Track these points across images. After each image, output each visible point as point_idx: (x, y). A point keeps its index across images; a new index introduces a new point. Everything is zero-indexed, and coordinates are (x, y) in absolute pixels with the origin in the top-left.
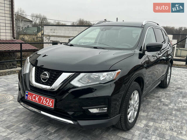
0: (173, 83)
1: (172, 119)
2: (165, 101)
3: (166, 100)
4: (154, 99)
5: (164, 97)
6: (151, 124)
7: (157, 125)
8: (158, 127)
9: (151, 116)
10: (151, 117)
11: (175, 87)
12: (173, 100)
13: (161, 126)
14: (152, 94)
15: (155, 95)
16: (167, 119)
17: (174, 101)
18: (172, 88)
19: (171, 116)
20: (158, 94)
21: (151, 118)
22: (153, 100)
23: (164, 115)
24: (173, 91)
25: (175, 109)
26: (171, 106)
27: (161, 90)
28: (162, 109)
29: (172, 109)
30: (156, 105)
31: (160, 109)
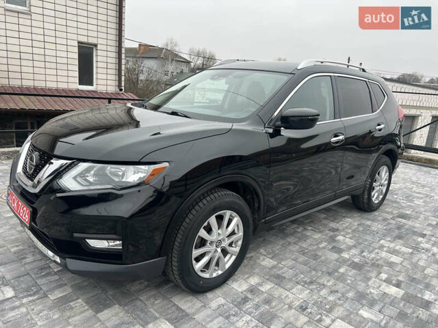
0: (398, 203)
1: (325, 283)
2: (344, 240)
3: (347, 240)
4: (321, 232)
5: (350, 231)
6: (267, 287)
7: (279, 292)
8: (276, 296)
9: (282, 268)
10: (280, 272)
11: (395, 212)
12: (366, 240)
13: (283, 297)
14: (325, 222)
15: (333, 225)
16: (311, 283)
17: (366, 243)
18: (388, 213)
19: (329, 278)
20: (341, 223)
21: (278, 275)
22: (317, 236)
23: (313, 273)
24: (385, 220)
25: (353, 262)
26: (346, 255)
27: (356, 214)
28: (320, 257)
29: (345, 261)
30: (315, 247)
31: (316, 257)
